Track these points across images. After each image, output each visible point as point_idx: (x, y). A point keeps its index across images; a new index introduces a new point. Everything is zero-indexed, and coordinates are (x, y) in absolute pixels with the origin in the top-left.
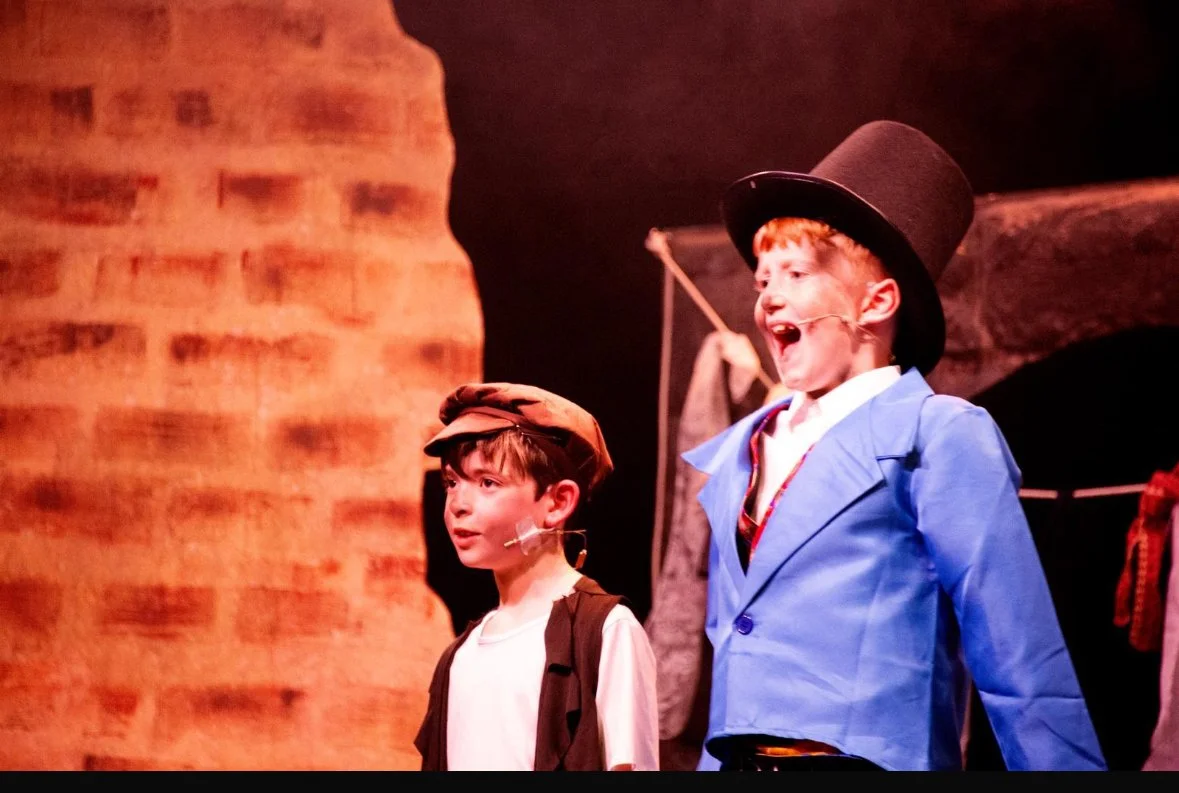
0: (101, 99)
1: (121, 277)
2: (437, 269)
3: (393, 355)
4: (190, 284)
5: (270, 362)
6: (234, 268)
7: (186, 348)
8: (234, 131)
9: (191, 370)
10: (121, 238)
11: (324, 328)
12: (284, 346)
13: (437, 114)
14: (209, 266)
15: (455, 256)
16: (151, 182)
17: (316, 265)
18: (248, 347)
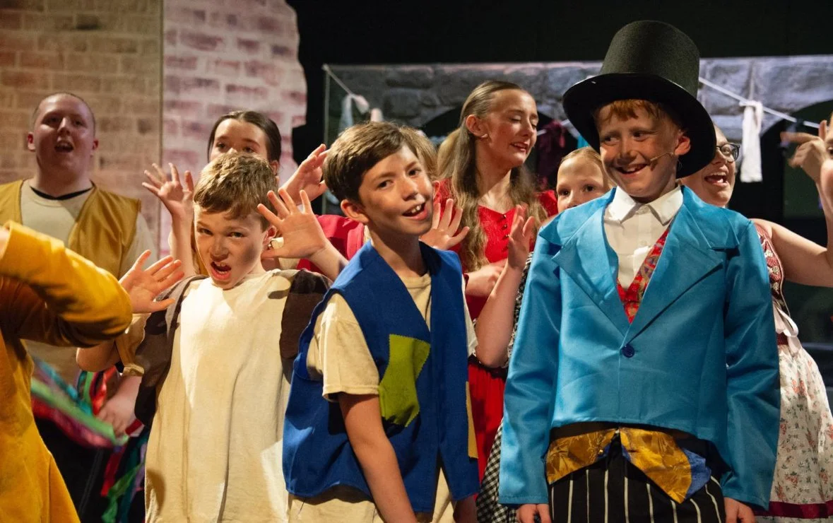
0: (208, 15)
1: (213, 66)
2: (294, 71)
3: (283, 94)
4: (231, 70)
5: (252, 94)
6: (242, 67)
7: (231, 88)
8: (242, 28)
9: (232, 95)
10: (213, 55)
11: (266, 86)
12: (256, 90)
13: (295, 27)
14: (236, 65)
15: (298, 67)
16: (220, 40)
17: (264, 67)
18: (246, 90)
